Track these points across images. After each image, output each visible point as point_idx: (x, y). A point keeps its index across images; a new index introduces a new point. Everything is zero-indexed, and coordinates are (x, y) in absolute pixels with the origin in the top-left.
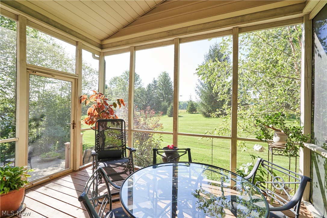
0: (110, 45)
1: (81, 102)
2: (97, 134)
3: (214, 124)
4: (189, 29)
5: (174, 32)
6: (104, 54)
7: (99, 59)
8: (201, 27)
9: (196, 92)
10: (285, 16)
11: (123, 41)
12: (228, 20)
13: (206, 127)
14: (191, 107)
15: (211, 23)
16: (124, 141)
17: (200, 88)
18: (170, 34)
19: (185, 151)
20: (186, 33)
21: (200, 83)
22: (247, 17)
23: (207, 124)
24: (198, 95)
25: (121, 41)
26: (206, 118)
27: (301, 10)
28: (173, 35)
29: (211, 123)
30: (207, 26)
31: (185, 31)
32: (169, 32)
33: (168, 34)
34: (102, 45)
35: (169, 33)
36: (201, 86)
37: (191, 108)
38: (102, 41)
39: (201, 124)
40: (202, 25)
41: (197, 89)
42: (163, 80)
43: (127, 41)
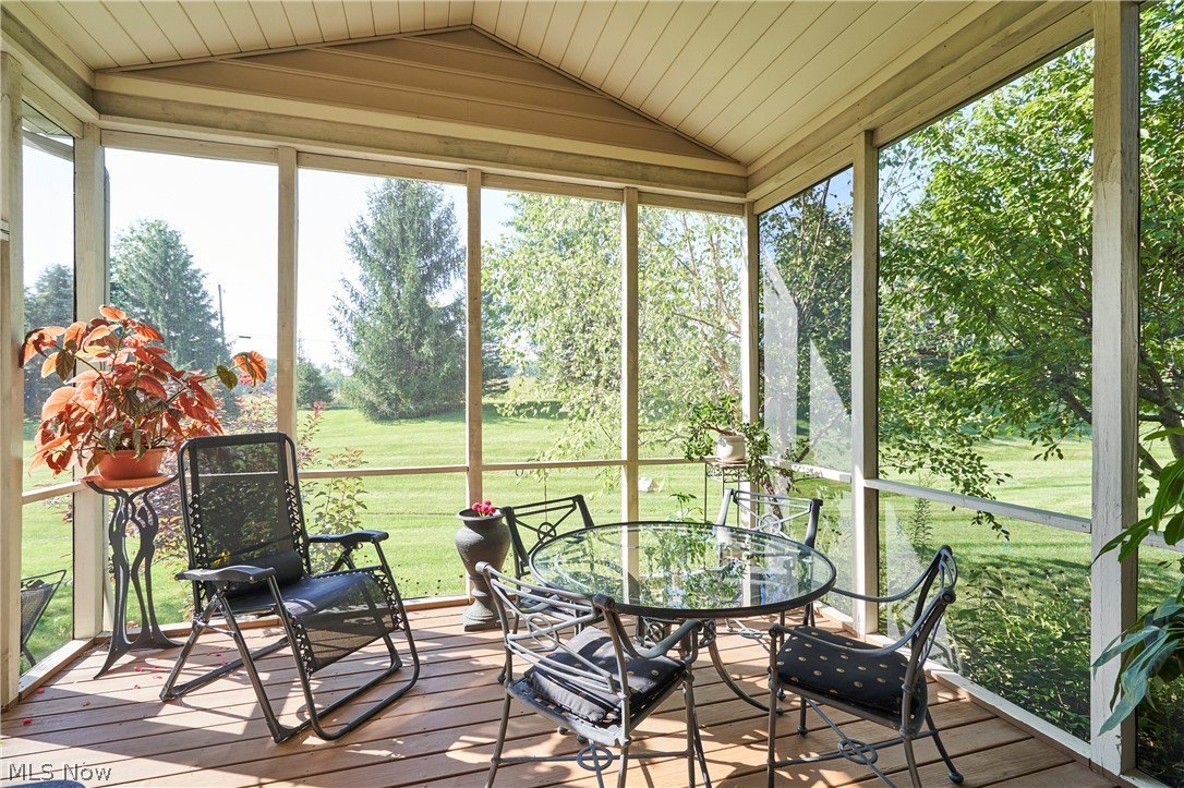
0: (156, 109)
1: (21, 363)
2: (190, 500)
3: (418, 445)
4: (513, 153)
5: (467, 148)
6: (106, 138)
7: (70, 153)
8: (549, 158)
9: (336, 326)
10: (721, 194)
11: (239, 113)
12: (614, 164)
13: (394, 455)
14: (305, 382)
15: (574, 157)
16: (297, 517)
17: (349, 312)
18: (449, 148)
19: (571, 502)
20: (503, 162)
21: (349, 294)
22: (653, 169)
23: (394, 446)
24: (345, 337)
25: (226, 110)
26: (379, 426)
27: (744, 192)
28: (463, 156)
29: (406, 442)
30: (564, 161)
31: (503, 155)
32: (447, 140)
33: (445, 146)
34: (93, 90)
35: (445, 143)
36: (354, 307)
37: (306, 387)
38: (98, 71)
39: (371, 446)
40: (552, 155)
41: (340, 317)
42: (156, 259)
43: (258, 117)
